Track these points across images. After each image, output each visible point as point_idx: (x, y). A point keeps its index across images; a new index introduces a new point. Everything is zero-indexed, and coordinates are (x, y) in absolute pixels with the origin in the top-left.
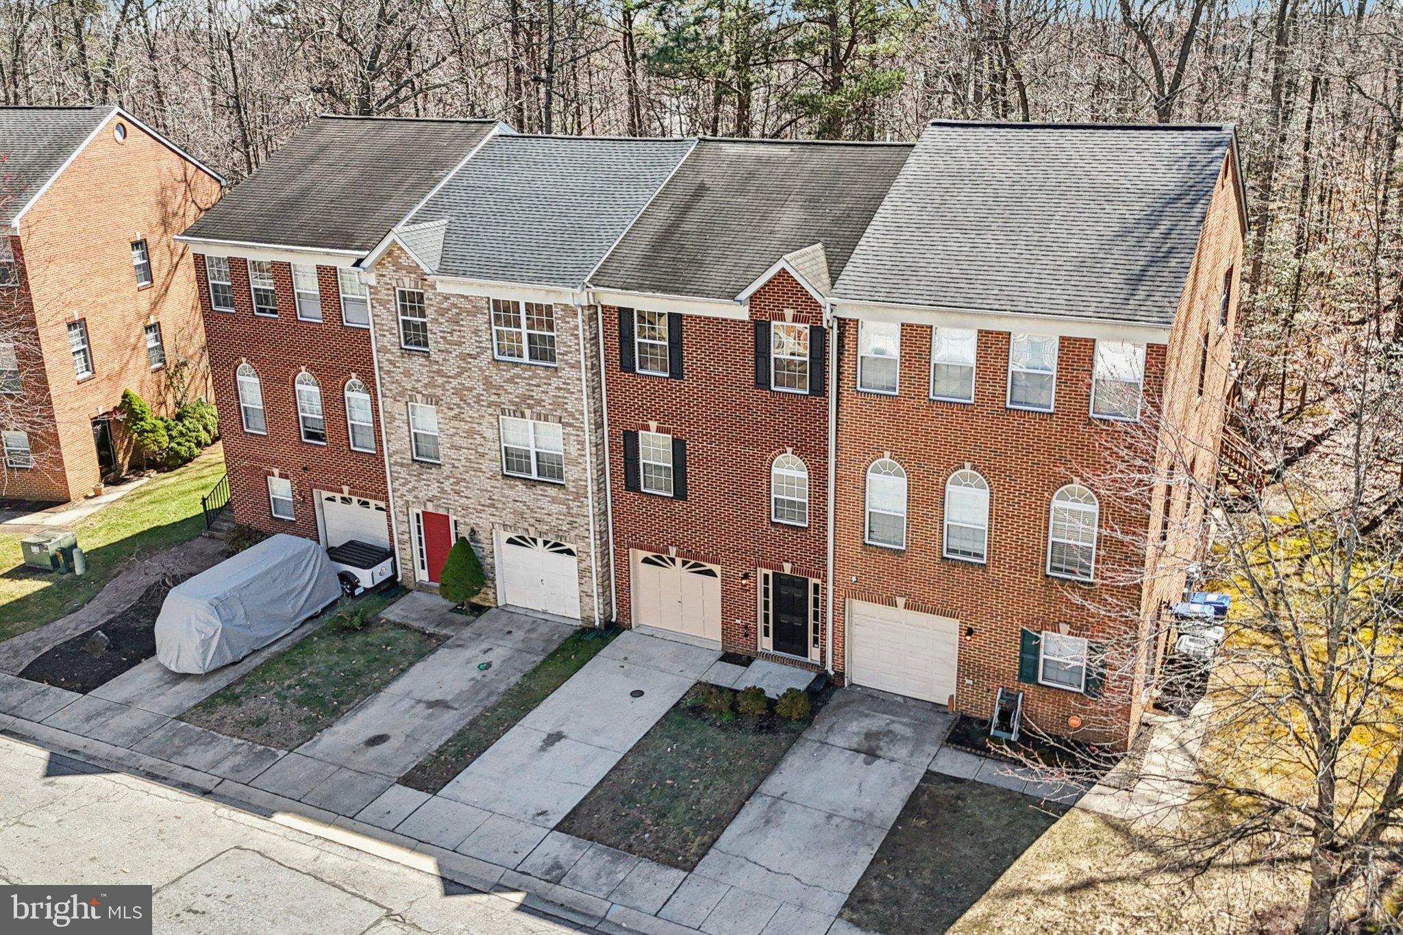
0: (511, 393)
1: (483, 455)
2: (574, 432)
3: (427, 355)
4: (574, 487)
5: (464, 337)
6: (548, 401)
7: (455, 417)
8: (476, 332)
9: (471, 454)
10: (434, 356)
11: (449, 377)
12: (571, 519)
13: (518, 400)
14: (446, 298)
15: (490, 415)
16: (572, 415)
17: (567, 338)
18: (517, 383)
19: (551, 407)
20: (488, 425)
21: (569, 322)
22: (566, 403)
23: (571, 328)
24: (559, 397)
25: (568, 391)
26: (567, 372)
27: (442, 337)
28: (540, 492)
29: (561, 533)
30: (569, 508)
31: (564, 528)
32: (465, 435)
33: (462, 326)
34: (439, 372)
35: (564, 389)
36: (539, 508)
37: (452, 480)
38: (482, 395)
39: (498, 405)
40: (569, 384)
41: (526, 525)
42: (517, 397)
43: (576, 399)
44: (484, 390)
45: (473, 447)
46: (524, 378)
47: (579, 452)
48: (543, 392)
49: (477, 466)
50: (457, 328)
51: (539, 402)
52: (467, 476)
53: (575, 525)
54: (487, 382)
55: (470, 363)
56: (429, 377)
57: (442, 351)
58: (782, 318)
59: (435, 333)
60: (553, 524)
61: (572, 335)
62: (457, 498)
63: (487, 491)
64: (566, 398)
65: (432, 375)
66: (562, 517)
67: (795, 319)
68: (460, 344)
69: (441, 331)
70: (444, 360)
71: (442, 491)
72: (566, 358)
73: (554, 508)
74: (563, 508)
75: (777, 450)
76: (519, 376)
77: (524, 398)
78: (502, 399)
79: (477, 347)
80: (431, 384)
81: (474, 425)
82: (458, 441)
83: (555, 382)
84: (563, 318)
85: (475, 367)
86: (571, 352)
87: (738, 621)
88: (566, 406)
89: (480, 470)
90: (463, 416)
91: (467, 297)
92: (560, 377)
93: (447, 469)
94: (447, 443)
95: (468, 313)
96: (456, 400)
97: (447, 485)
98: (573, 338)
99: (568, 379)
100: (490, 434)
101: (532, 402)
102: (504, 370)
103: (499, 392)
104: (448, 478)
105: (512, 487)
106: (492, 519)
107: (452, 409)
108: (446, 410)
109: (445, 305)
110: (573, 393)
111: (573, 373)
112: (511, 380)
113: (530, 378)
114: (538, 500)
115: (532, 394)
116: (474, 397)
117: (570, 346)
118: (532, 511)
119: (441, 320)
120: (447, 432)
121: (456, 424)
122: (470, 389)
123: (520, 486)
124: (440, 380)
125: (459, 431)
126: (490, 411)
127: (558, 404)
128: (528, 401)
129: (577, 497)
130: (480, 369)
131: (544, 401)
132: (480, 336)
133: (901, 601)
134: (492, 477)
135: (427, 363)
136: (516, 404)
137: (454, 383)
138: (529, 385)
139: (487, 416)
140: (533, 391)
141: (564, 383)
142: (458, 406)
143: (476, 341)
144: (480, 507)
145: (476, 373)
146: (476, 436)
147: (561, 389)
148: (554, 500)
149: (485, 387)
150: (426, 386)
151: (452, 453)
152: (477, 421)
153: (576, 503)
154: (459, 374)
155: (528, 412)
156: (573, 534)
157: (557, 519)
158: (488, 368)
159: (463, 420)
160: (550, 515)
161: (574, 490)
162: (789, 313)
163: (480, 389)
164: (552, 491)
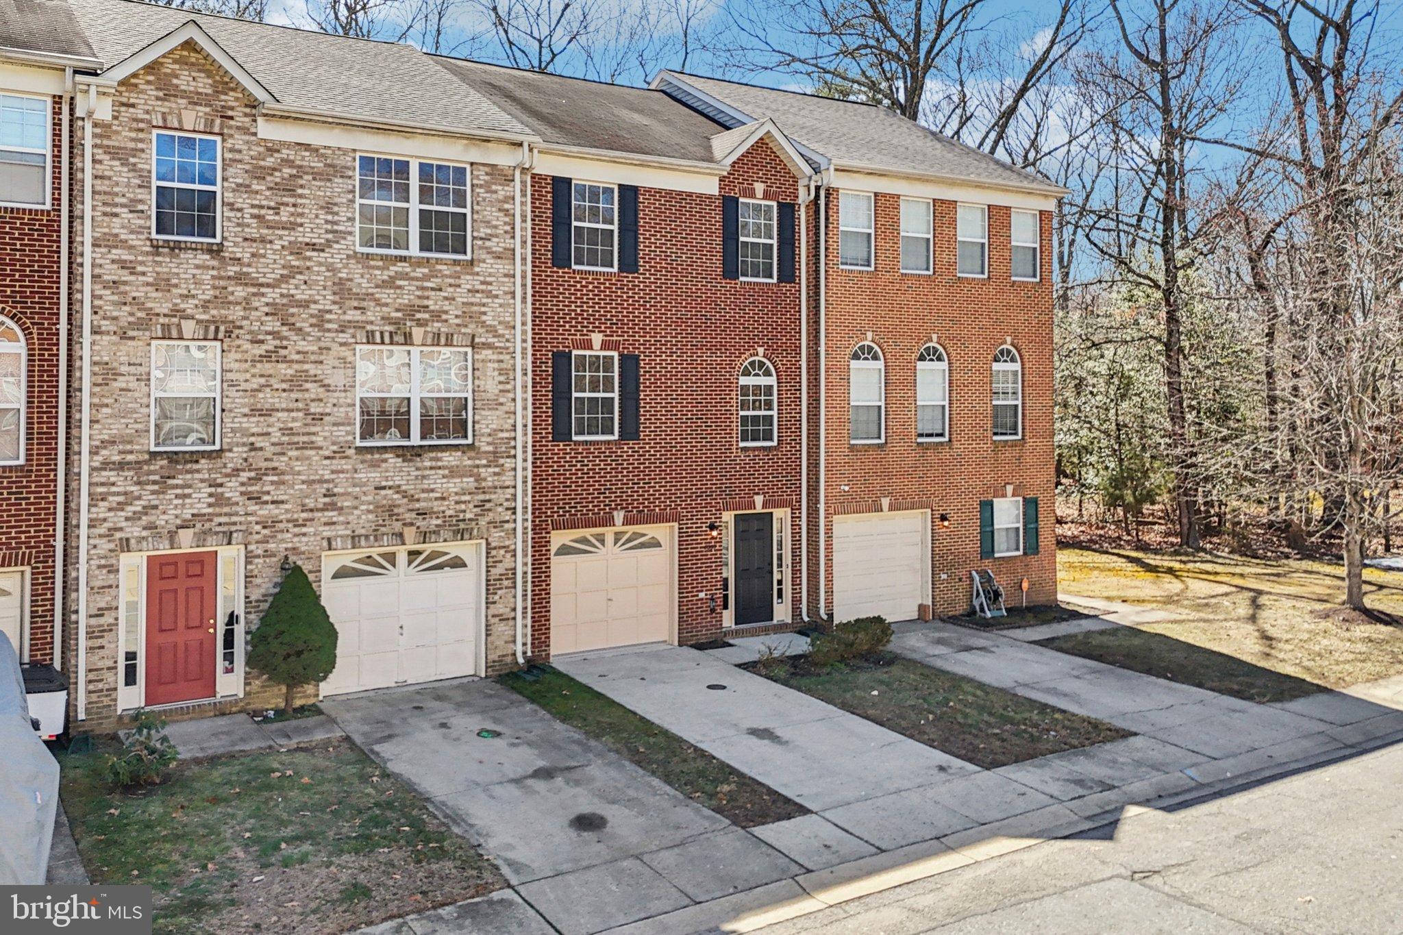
0: (386, 305)
1: (319, 418)
2: (495, 357)
3: (215, 251)
4: (488, 444)
5: (302, 215)
6: (453, 311)
7: (267, 357)
8: (328, 207)
9: (294, 420)
10: (231, 249)
11: (262, 285)
12: (482, 497)
13: (399, 315)
14: (272, 150)
15: (342, 344)
16: (492, 330)
17: (491, 214)
18: (400, 287)
19: (458, 321)
20: (336, 363)
21: (496, 192)
22: (485, 313)
23: (499, 201)
24: (472, 304)
25: (489, 294)
26: (489, 266)
27: (253, 216)
28: (428, 464)
29: (462, 526)
30: (479, 479)
31: (469, 516)
32: (284, 386)
33: (301, 196)
34: (240, 279)
35: (483, 292)
36: (423, 491)
37: (244, 476)
38: (330, 312)
39: (358, 326)
40: (490, 284)
41: (397, 526)
42: (398, 310)
43: (501, 306)
44: (334, 303)
45: (300, 405)
46: (413, 279)
47: (501, 387)
48: (446, 298)
49: (305, 439)
50: (292, 200)
51: (437, 316)
52: (281, 462)
53: (488, 505)
54: (342, 290)
55: (310, 259)
56: (214, 287)
57: (253, 240)
58: (752, 195)
59: (240, 210)
60: (449, 513)
61: (500, 210)
62: (252, 507)
63: (321, 481)
64: (484, 305)
65: (222, 283)
66: (467, 498)
67: (766, 196)
68: (292, 226)
69: (253, 206)
70: (253, 255)
71: (220, 500)
72: (488, 244)
73: (453, 485)
74: (470, 482)
75: (748, 353)
76: (405, 276)
77: (410, 311)
78: (370, 316)
79: (327, 232)
80: (221, 299)
81: (306, 367)
82: (267, 398)
83: (467, 282)
84: (487, 187)
85: (320, 264)
86: (497, 236)
87: (702, 595)
88: (484, 318)
89: (311, 446)
90: (283, 352)
91: (317, 150)
92: (478, 274)
93: (235, 457)
94: (244, 406)
95: (316, 175)
96: (273, 324)
97: (232, 489)
98: (501, 214)
99: (490, 275)
100: (337, 378)
101: (426, 316)
102: (378, 268)
103: (364, 304)
104: (236, 471)
105: (374, 465)
106: (327, 532)
107: (262, 342)
108: (247, 346)
109: (270, 161)
110: (496, 296)
111: (502, 267)
112: (390, 283)
113: (426, 278)
114: (424, 477)
115: (426, 302)
116: (312, 316)
117: (496, 227)
118: (412, 499)
119: (255, 187)
120: (244, 386)
121: (268, 368)
122: (305, 304)
123: (392, 460)
124: (240, 292)
125: (273, 381)
126: (342, 337)
127: (470, 315)
128: (418, 316)
129: (494, 458)
130: (331, 268)
131: (446, 312)
132: (337, 214)
133: (885, 502)
134: (340, 453)
135: (215, 263)
136: (396, 322)
137: (272, 295)
138: (423, 288)
139: (335, 347)
140: (428, 298)
141: (483, 283)
142: (275, 334)
143: (327, 222)
144: (304, 515)
145: (320, 275)
146: (308, 385)
147: (477, 291)
148: (454, 472)
149: (337, 298)
150: (205, 305)
151: (253, 424)
152: (313, 358)
153: (491, 470)
154: (284, 279)
155: (418, 333)
156: (483, 522)
157: (457, 503)
158: (346, 266)
159: (285, 360)
160: (443, 499)
161: (490, 448)
162: (759, 188)
163: (326, 300)
164: (449, 459)
